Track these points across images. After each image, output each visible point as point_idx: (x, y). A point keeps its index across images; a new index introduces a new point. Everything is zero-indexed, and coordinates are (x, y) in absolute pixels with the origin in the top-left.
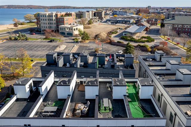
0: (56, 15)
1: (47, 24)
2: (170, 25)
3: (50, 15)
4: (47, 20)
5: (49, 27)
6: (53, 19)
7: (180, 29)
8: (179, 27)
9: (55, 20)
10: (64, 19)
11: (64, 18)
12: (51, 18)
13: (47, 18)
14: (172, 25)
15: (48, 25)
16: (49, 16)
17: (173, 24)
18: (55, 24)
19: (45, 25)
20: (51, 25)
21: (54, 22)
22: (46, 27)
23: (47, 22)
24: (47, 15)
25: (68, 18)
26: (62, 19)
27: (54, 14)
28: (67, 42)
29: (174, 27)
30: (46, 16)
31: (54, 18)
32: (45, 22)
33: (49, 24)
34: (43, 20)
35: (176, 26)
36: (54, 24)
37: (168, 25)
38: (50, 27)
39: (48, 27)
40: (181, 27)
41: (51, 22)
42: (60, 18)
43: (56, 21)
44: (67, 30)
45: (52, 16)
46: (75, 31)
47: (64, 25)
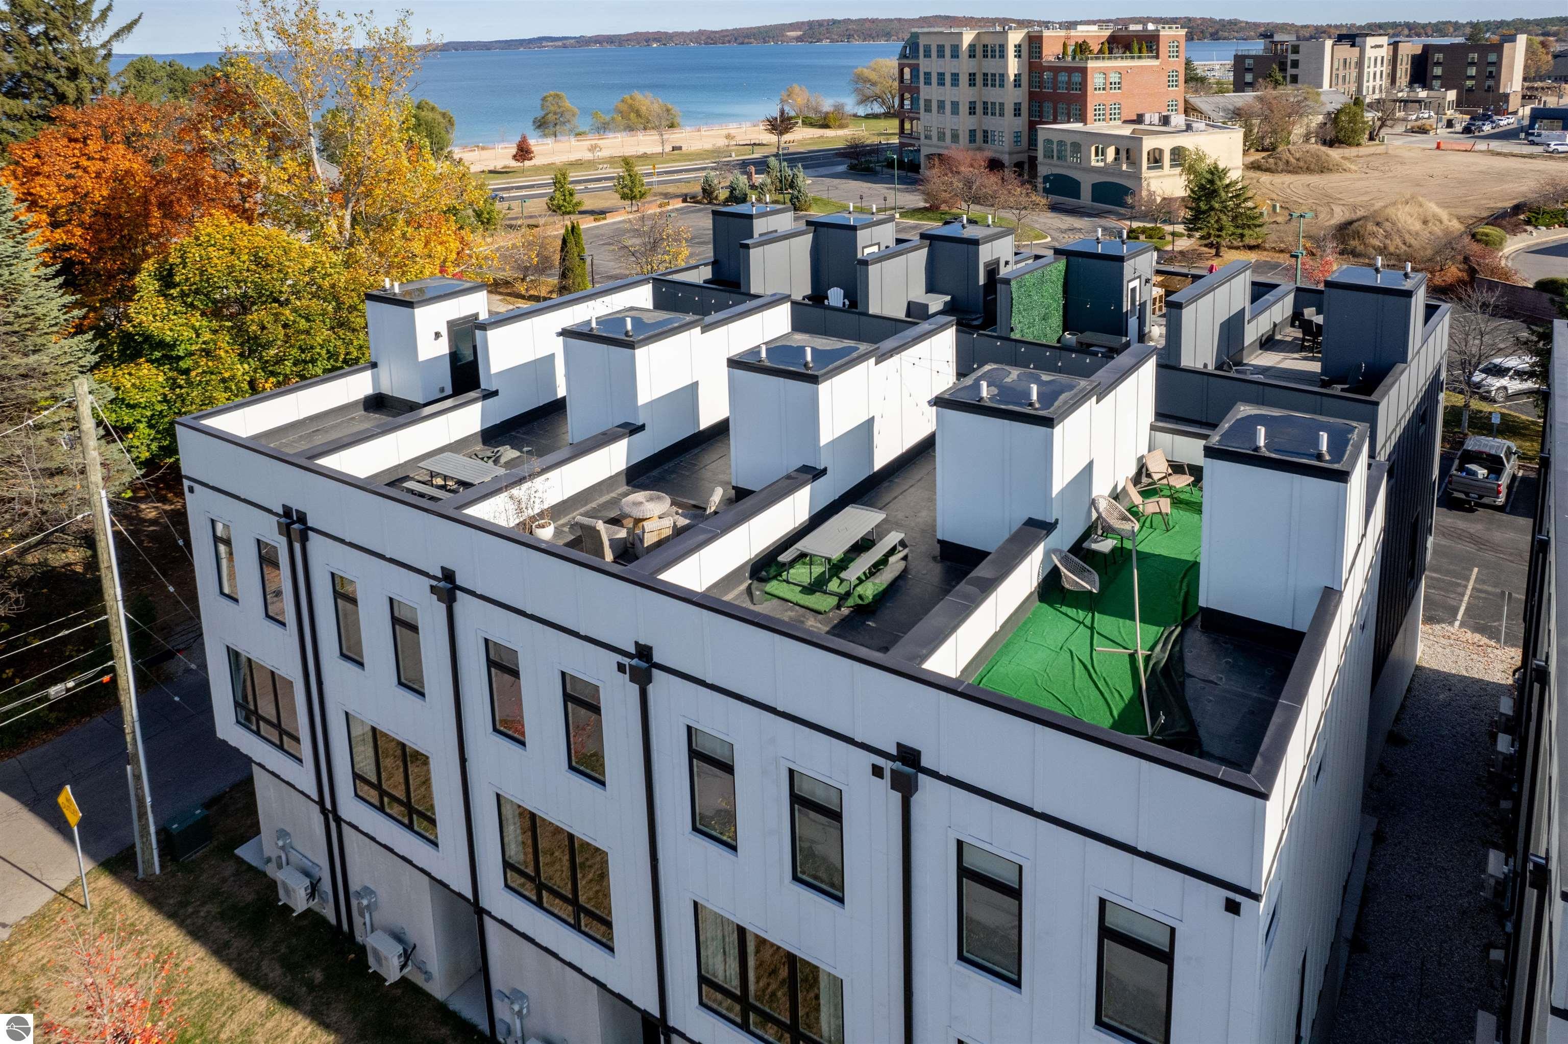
1: (964, 109)
4: (964, 80)
5: (972, 133)
6: (1003, 76)
9: (1017, 83)
12: (990, 65)
13: (966, 66)
15: (965, 122)
16: (979, 51)
18: (1017, 112)
19: (948, 122)
20: (990, 123)
21: (1011, 96)
22: (955, 137)
23: (964, 94)
24: (967, 42)
25: (1119, 71)
26: (1070, 72)
27: (1015, 38)
30: (955, 52)
31: (1012, 68)
32: (948, 93)
33: (972, 111)
34: (934, 80)
36: (1009, 109)
38: (979, 136)
39: (964, 138)
41: (993, 95)
42: (1057, 70)
44: (1095, 162)
45: (1003, 54)
46: (1153, 173)
47: (1083, 119)
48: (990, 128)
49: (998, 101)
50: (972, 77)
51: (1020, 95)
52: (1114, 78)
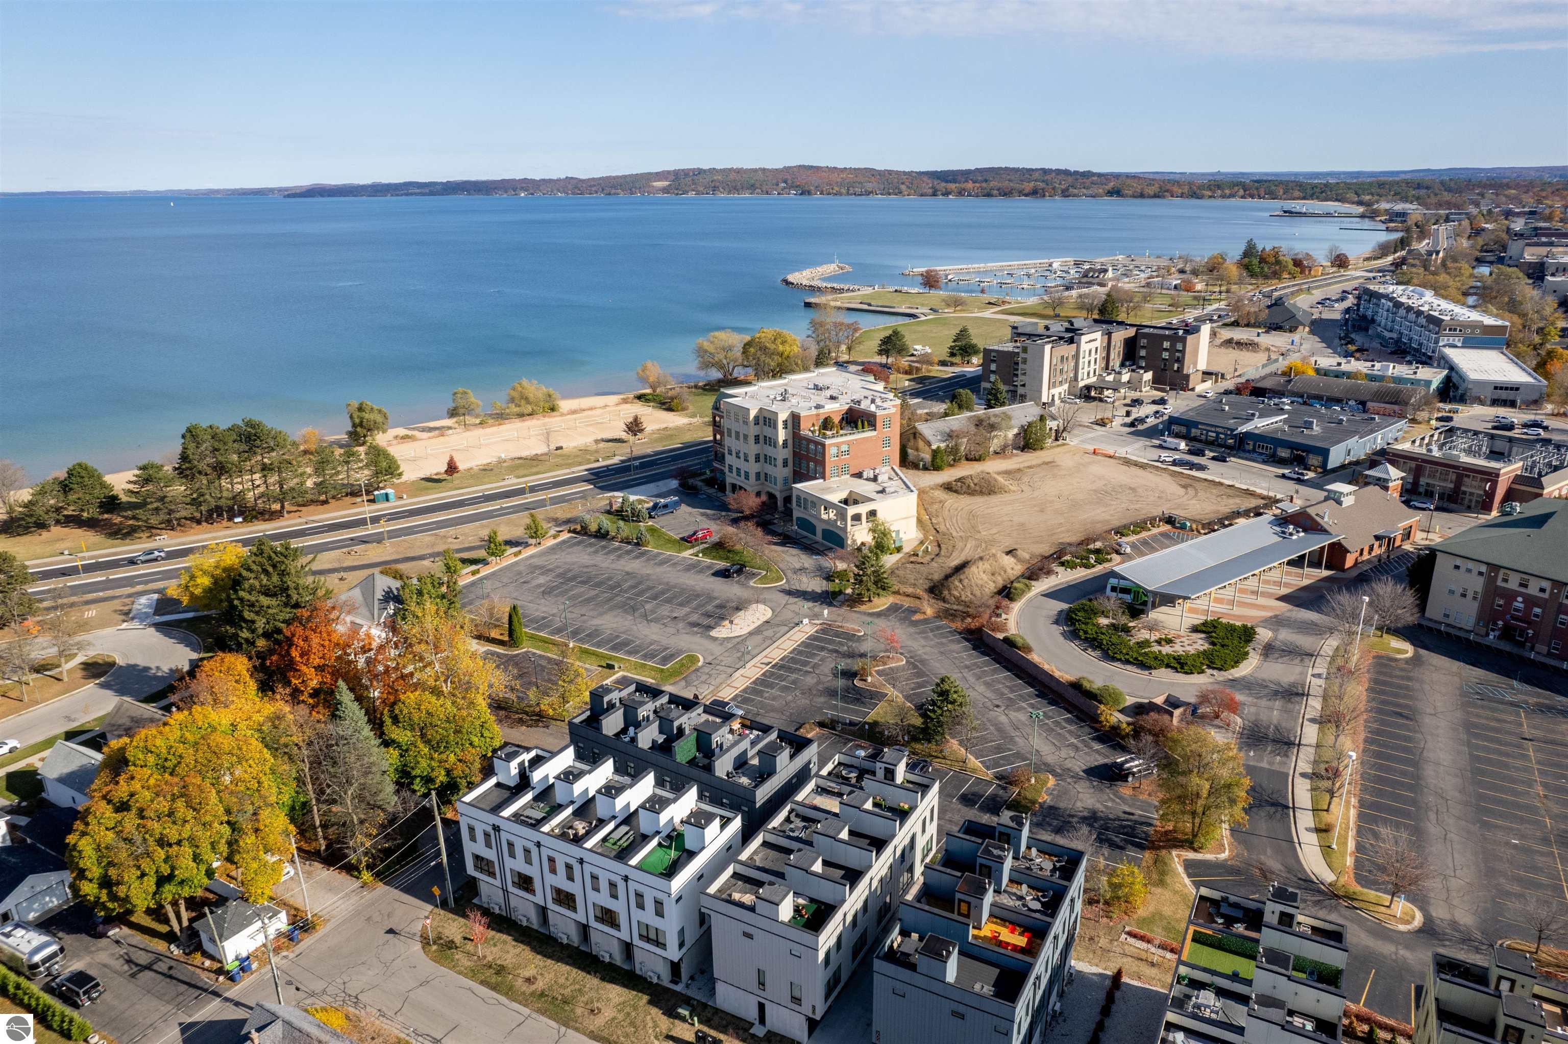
0: (795, 419)
1: (752, 458)
2: (1470, 565)
3: (768, 415)
4: (752, 438)
5: (758, 475)
6: (776, 440)
7: (1537, 610)
8: (1533, 589)
9: (785, 446)
10: (823, 445)
11: (828, 442)
12: (768, 431)
13: (753, 431)
14: (1483, 569)
15: (753, 468)
16: (760, 421)
17: (1494, 568)
18: (785, 466)
19: (743, 465)
20: (769, 469)
21: (782, 454)
22: (747, 474)
23: (752, 449)
24: (753, 414)
25: (848, 443)
26: (817, 443)
27: (783, 416)
28: (789, 593)
29: (1500, 583)
30: (746, 420)
31: (782, 435)
32: (742, 446)
33: (757, 459)
34: (733, 434)
35: (1513, 584)
36: (780, 462)
37: (1458, 562)
38: (762, 476)
39: (752, 477)
40: (1546, 596)
41: (769, 451)
42: (809, 441)
43: (795, 453)
44: (824, 516)
45: (775, 427)
46: (855, 528)
47: (824, 478)
48: (769, 473)
49: (773, 456)
50: (757, 439)
51: (785, 454)
52: (844, 448)
